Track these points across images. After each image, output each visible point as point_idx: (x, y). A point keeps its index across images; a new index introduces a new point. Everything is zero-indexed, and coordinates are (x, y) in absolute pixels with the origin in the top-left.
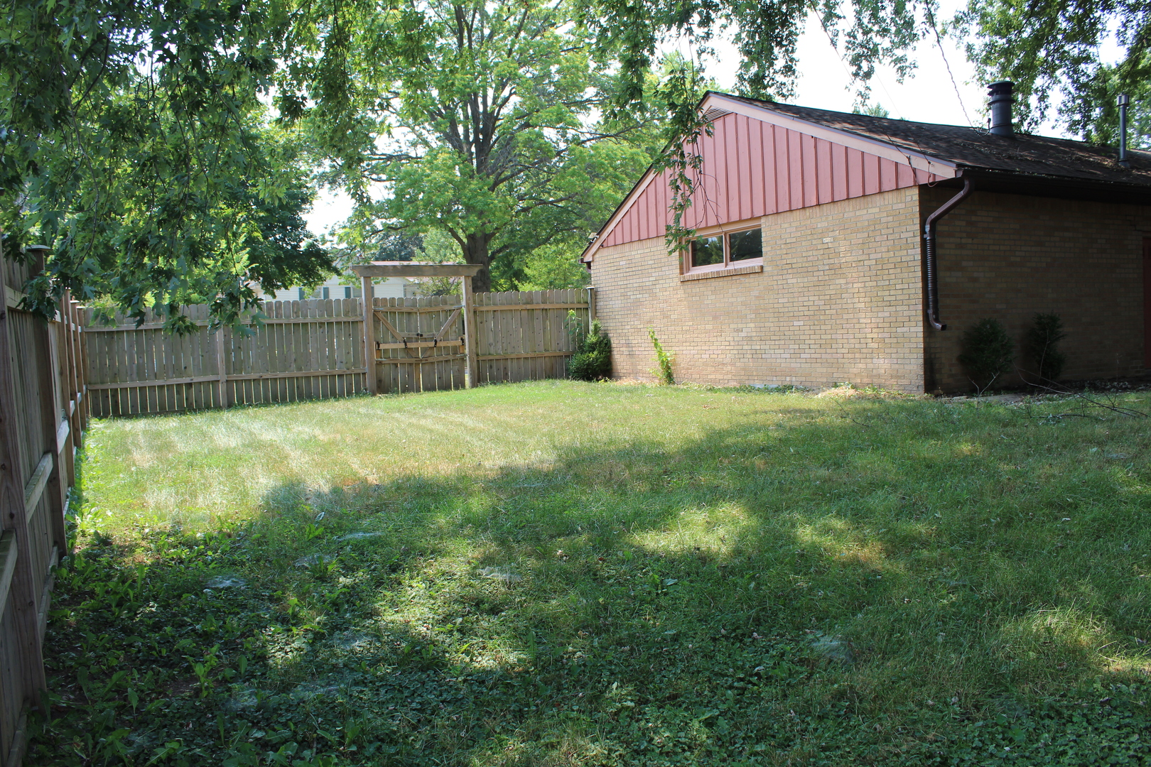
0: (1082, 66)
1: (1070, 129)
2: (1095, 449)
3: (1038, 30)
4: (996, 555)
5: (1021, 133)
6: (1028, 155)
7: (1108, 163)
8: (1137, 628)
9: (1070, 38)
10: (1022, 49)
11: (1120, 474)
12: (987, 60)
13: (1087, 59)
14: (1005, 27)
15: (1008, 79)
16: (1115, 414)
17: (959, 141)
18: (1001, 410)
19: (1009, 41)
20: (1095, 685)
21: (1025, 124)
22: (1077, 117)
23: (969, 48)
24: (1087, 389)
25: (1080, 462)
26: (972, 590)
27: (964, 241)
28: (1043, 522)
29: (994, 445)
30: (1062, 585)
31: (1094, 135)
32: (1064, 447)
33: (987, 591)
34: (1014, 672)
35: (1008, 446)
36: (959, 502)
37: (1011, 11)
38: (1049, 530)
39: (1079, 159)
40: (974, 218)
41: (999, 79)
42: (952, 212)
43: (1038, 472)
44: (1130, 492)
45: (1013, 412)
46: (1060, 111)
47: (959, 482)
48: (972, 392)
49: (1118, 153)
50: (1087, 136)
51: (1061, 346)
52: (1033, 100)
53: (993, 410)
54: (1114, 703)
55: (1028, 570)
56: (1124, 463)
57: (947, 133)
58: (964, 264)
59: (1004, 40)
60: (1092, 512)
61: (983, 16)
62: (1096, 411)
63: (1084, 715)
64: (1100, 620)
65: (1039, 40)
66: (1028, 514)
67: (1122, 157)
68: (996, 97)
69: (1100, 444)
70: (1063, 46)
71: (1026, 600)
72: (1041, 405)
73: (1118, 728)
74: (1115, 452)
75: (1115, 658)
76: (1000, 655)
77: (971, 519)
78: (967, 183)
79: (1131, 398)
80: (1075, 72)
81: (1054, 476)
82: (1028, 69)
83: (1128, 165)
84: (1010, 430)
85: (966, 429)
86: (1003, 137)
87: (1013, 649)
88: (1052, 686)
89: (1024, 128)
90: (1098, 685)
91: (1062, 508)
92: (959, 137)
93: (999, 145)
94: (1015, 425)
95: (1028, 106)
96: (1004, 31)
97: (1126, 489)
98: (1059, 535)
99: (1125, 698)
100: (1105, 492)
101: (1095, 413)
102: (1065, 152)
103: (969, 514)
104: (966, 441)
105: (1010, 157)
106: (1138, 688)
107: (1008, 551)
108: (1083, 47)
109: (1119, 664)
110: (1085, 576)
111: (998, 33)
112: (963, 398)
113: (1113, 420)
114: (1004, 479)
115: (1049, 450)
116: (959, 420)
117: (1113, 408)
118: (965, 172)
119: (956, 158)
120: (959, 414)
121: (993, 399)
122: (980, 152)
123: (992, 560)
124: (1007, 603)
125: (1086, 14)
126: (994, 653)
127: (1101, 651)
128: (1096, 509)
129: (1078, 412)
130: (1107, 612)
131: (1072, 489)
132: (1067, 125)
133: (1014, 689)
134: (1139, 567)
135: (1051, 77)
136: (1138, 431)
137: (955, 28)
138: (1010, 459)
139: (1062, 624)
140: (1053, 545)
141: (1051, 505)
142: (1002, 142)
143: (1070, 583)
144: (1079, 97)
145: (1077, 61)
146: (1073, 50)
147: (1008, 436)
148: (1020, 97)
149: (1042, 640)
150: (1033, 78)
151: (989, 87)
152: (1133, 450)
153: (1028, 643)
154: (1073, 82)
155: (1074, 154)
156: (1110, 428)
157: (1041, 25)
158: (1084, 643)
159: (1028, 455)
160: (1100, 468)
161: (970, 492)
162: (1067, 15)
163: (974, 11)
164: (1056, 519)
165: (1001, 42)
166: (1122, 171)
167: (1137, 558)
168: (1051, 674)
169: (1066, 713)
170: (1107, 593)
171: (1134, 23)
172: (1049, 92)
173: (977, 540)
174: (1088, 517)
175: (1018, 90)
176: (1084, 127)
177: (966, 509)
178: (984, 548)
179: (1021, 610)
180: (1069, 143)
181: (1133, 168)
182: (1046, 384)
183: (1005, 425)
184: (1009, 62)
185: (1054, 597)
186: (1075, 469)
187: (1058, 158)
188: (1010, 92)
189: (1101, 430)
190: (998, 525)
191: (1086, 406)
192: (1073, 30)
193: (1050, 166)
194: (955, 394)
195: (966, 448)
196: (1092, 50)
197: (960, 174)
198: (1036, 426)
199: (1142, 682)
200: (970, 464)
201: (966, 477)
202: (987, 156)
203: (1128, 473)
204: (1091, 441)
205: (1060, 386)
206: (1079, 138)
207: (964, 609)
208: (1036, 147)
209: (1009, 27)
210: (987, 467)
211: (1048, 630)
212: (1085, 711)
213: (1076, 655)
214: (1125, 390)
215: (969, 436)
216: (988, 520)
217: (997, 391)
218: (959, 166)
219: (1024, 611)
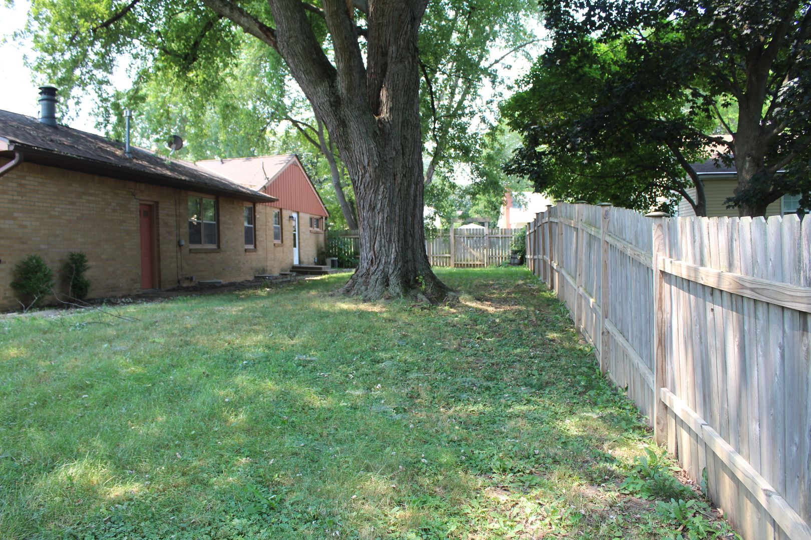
0: (104, 87)
1: (96, 127)
2: (106, 345)
3: (75, 56)
4: (32, 429)
5: (62, 125)
6: (66, 141)
7: (119, 153)
8: (129, 463)
9: (97, 66)
10: (64, 66)
11: (120, 360)
12: (38, 68)
13: (107, 82)
14: (51, 49)
15: (54, 86)
16: (121, 320)
17: (14, 123)
18: (42, 322)
19: (54, 59)
20: (101, 510)
21: (66, 118)
22: (101, 120)
23: (25, 57)
24: (104, 304)
25: (95, 355)
26: (12, 460)
27: (15, 198)
28: (69, 400)
29: (35, 348)
30: (81, 444)
31: (112, 133)
32: (86, 345)
33: (25, 458)
34: (43, 515)
35: (46, 348)
36: (4, 394)
37: (56, 39)
38: (73, 406)
39: (100, 148)
40: (23, 182)
41: (47, 84)
42: (6, 175)
43: (67, 365)
44: (128, 372)
45: (51, 323)
46: (90, 114)
47: (6, 378)
48: (21, 310)
49: (125, 147)
50: (107, 133)
51: (87, 275)
52: (71, 103)
53: (36, 322)
54: (113, 520)
55: (56, 437)
56: (124, 353)
57: (5, 116)
58: (15, 215)
59: (51, 58)
60: (103, 389)
61: (36, 36)
62: (108, 319)
63: (93, 534)
64: (106, 463)
65: (76, 63)
66: (58, 396)
67: (127, 150)
68: (44, 96)
69: (110, 341)
70: (91, 71)
71: (54, 459)
72: (72, 316)
73: (115, 536)
74: (120, 346)
75: (114, 488)
76: (34, 505)
77: (14, 405)
78: (17, 155)
79: (131, 309)
80: (100, 89)
81: (77, 366)
82: (67, 81)
83: (131, 156)
84: (48, 336)
85: (13, 338)
86: (49, 126)
87: (44, 498)
88: (71, 518)
89: (64, 122)
90: (103, 510)
91: (82, 389)
92: (14, 121)
93: (45, 131)
94: (51, 333)
95: (67, 107)
96: (51, 51)
97: (125, 370)
98: (79, 408)
99: (120, 514)
100: (111, 374)
101: (107, 320)
102: (91, 142)
103: (12, 402)
104: (13, 347)
105: (52, 141)
106: (129, 504)
107: (43, 425)
108: (105, 74)
109: (117, 491)
110: (96, 434)
111: (46, 51)
112: (15, 314)
113: (119, 325)
114: (41, 372)
115: (75, 348)
116: (9, 332)
117: (119, 316)
118: (16, 146)
119: (9, 135)
120: (10, 326)
121: (37, 314)
122: (30, 134)
123: (29, 435)
124: (40, 464)
125: (108, 53)
126: (28, 505)
127: (106, 485)
128: (105, 386)
129: (97, 320)
130: (110, 457)
131: (89, 375)
132: (94, 124)
133: (43, 529)
134: (132, 422)
135: (83, 89)
136: (134, 331)
137: (14, 40)
138: (47, 357)
139: (80, 472)
140: (75, 415)
141: (75, 387)
142: (47, 129)
143: (87, 441)
144: (102, 106)
145: (101, 83)
146: (100, 74)
147: (47, 340)
148: (62, 99)
149: (65, 487)
150: (71, 88)
151: (40, 88)
152: (131, 344)
153: (55, 492)
154: (99, 96)
155: (97, 144)
156: (117, 330)
157: (77, 53)
158: (95, 482)
159: (60, 353)
160: (109, 358)
161: (13, 385)
162: (95, 51)
163: (29, 31)
164: (78, 397)
165: (49, 59)
166: (127, 159)
167: (130, 416)
168: (71, 511)
169: (80, 536)
170: (111, 444)
171: (136, 66)
172: (81, 100)
173: (18, 421)
174: (100, 393)
175: (60, 94)
176: (105, 126)
177: (11, 398)
178: (24, 426)
179: (50, 468)
180: (96, 137)
181: (134, 158)
182: (74, 301)
183: (45, 333)
184: (55, 74)
185: (75, 453)
186: (92, 360)
187: (86, 145)
188: (54, 95)
189: (111, 332)
190: (35, 407)
191: (102, 316)
192: (98, 61)
193: (80, 150)
194: (8, 311)
195: (13, 352)
196: (110, 77)
197: (12, 148)
198: (68, 332)
199: (131, 500)
200: (15, 364)
201: (11, 375)
202: (34, 138)
203: (126, 359)
204: (103, 340)
205: (84, 303)
206: (102, 134)
207: (6, 476)
208: (72, 136)
209: (54, 49)
210: (28, 365)
211: (70, 478)
212: (94, 531)
213: (90, 492)
214: (129, 303)
215: (16, 342)
216: (27, 405)
217: (41, 308)
218: (11, 142)
219: (53, 468)
